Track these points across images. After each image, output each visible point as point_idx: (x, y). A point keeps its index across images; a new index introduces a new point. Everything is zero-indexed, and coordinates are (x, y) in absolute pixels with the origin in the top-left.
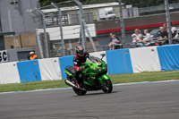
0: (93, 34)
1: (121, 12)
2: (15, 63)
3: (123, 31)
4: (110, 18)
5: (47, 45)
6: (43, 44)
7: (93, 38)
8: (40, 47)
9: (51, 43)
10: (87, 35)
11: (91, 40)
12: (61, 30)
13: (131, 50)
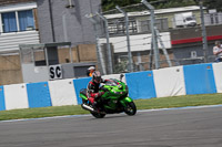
0: (168, 45)
1: (202, 17)
2: (71, 80)
3: (204, 40)
4: (189, 25)
5: (110, 58)
6: (106, 57)
7: (168, 50)
8: (102, 60)
9: (116, 56)
10: (160, 46)
11: (165, 53)
12: (128, 40)
13: (214, 64)
